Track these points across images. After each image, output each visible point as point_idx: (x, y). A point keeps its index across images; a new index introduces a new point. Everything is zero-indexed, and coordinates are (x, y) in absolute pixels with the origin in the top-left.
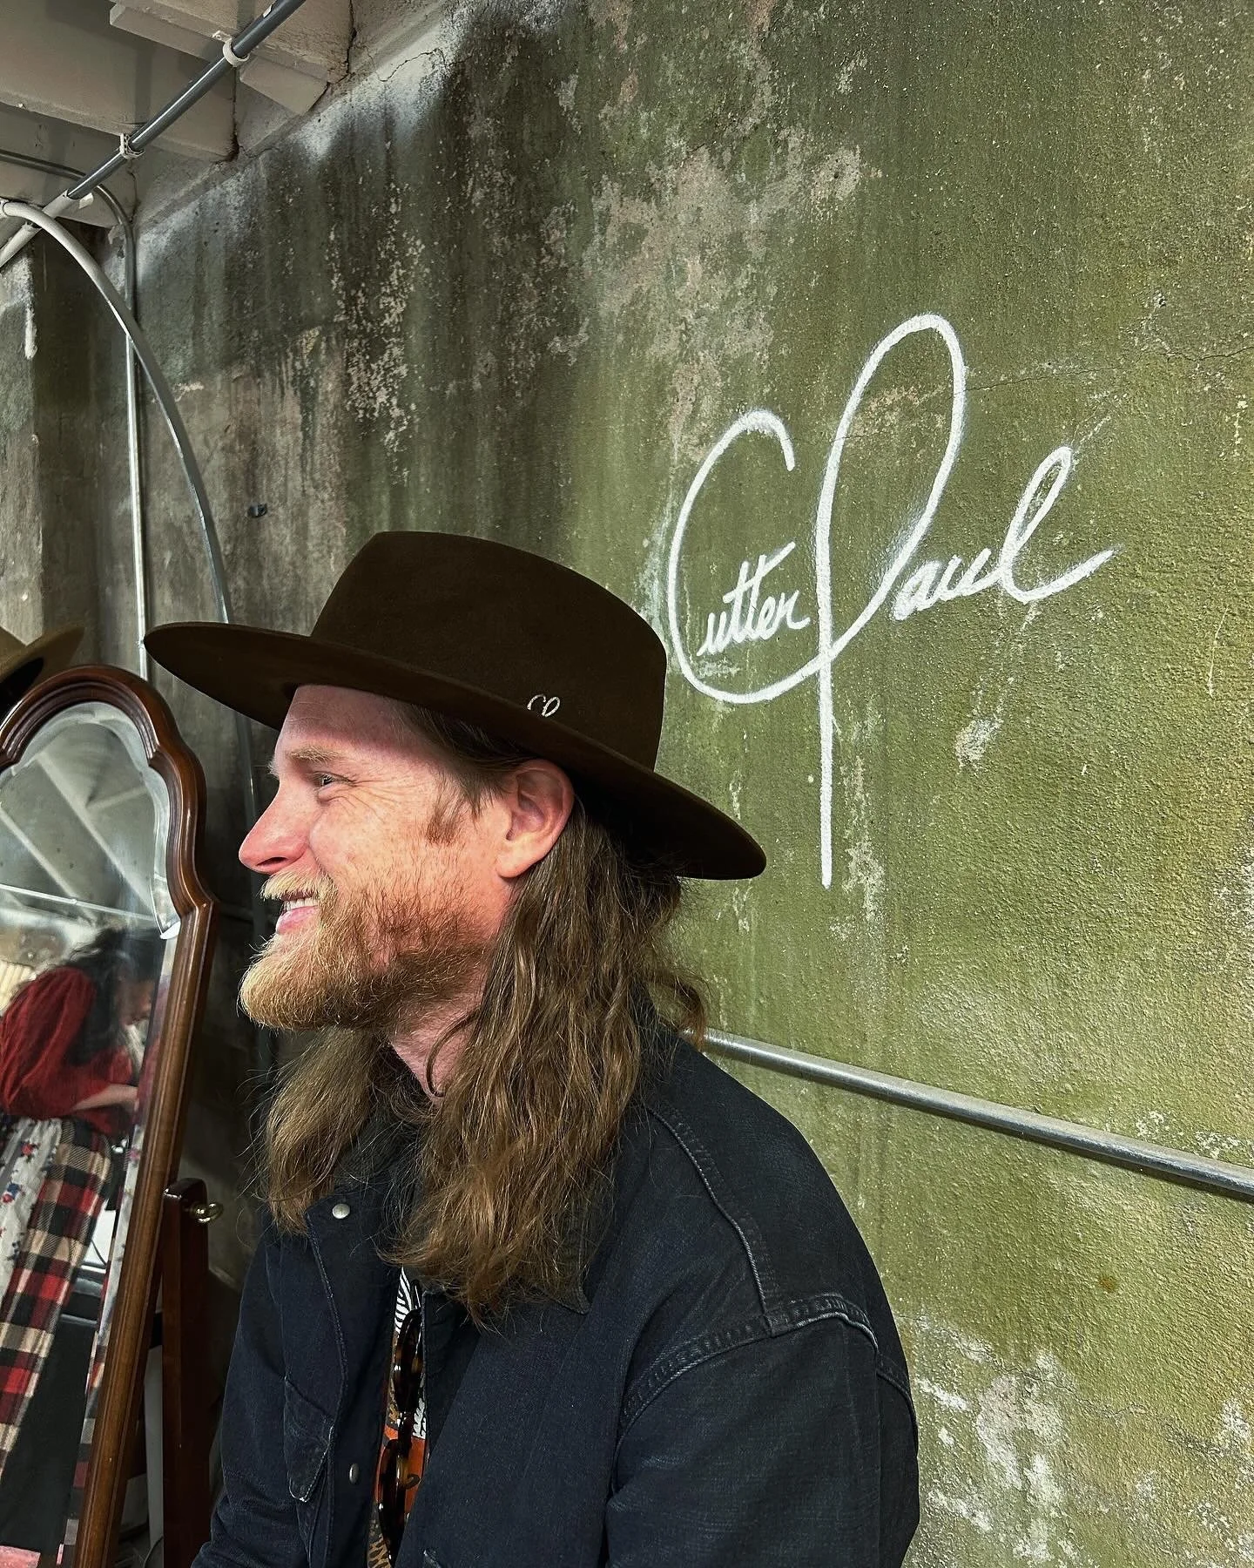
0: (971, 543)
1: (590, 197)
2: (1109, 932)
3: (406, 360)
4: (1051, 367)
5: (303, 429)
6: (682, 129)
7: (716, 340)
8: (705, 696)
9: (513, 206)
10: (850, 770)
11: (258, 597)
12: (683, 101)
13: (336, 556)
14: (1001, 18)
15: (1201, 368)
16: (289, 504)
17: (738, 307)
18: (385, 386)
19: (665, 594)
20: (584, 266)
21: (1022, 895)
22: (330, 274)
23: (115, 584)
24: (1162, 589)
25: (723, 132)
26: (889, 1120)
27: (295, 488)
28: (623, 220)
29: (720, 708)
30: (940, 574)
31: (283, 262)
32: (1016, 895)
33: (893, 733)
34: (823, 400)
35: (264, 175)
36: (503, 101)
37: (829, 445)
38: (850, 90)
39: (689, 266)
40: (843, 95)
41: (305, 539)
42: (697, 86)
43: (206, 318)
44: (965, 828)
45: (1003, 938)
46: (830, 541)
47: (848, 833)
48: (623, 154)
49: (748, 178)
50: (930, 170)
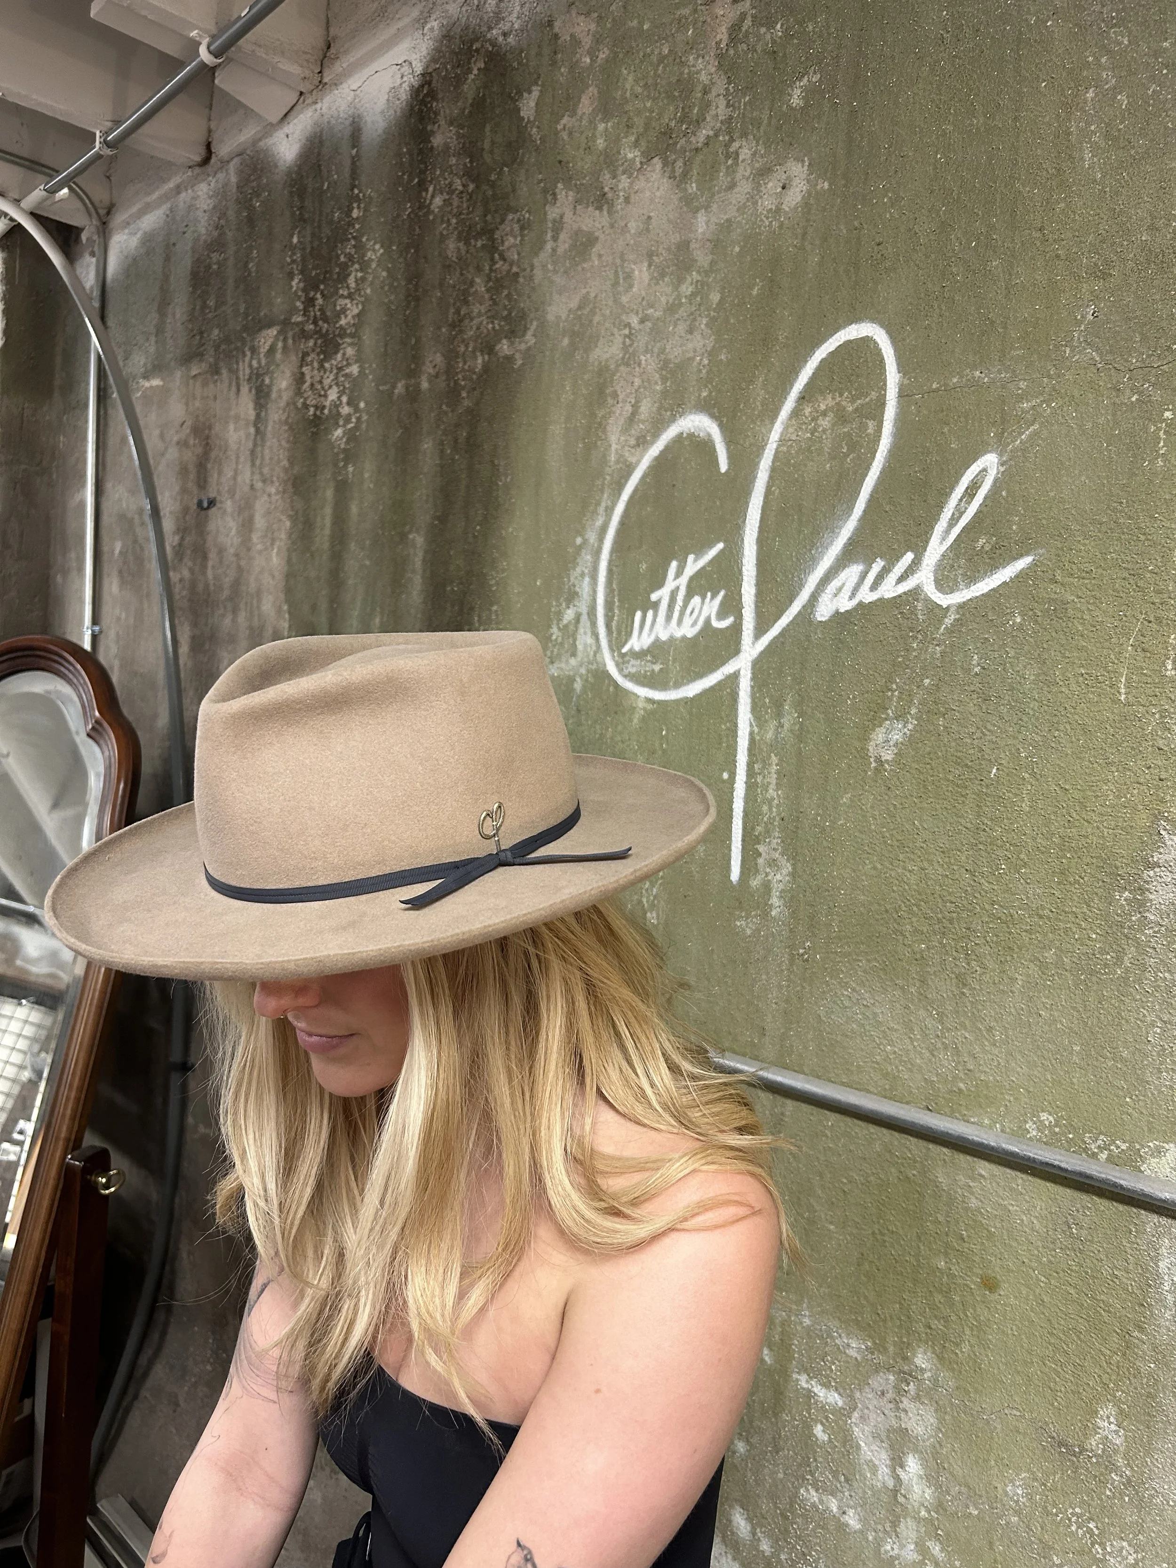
0: (895, 546)
1: (545, 205)
2: (1010, 933)
3: (359, 360)
4: (983, 375)
5: (255, 425)
6: (637, 141)
7: (658, 344)
8: (627, 692)
9: (468, 214)
10: (764, 767)
11: (200, 587)
12: (639, 112)
13: (279, 548)
14: (952, 35)
15: (1130, 379)
16: (237, 497)
17: (682, 313)
18: (337, 384)
19: (595, 591)
20: (535, 272)
21: (926, 894)
22: (291, 276)
23: (65, 573)
24: (1080, 594)
25: (676, 143)
26: (782, 1114)
27: (244, 481)
28: (575, 227)
29: (641, 705)
30: (863, 577)
31: (247, 263)
32: (920, 894)
33: (808, 732)
34: (758, 404)
35: (234, 179)
36: (467, 111)
37: (762, 448)
38: (802, 104)
39: (637, 272)
40: (795, 109)
41: (251, 531)
42: (654, 99)
43: (170, 316)
44: (873, 827)
45: (905, 936)
46: (757, 542)
47: (759, 829)
48: (579, 164)
49: (698, 188)
50: (875, 182)
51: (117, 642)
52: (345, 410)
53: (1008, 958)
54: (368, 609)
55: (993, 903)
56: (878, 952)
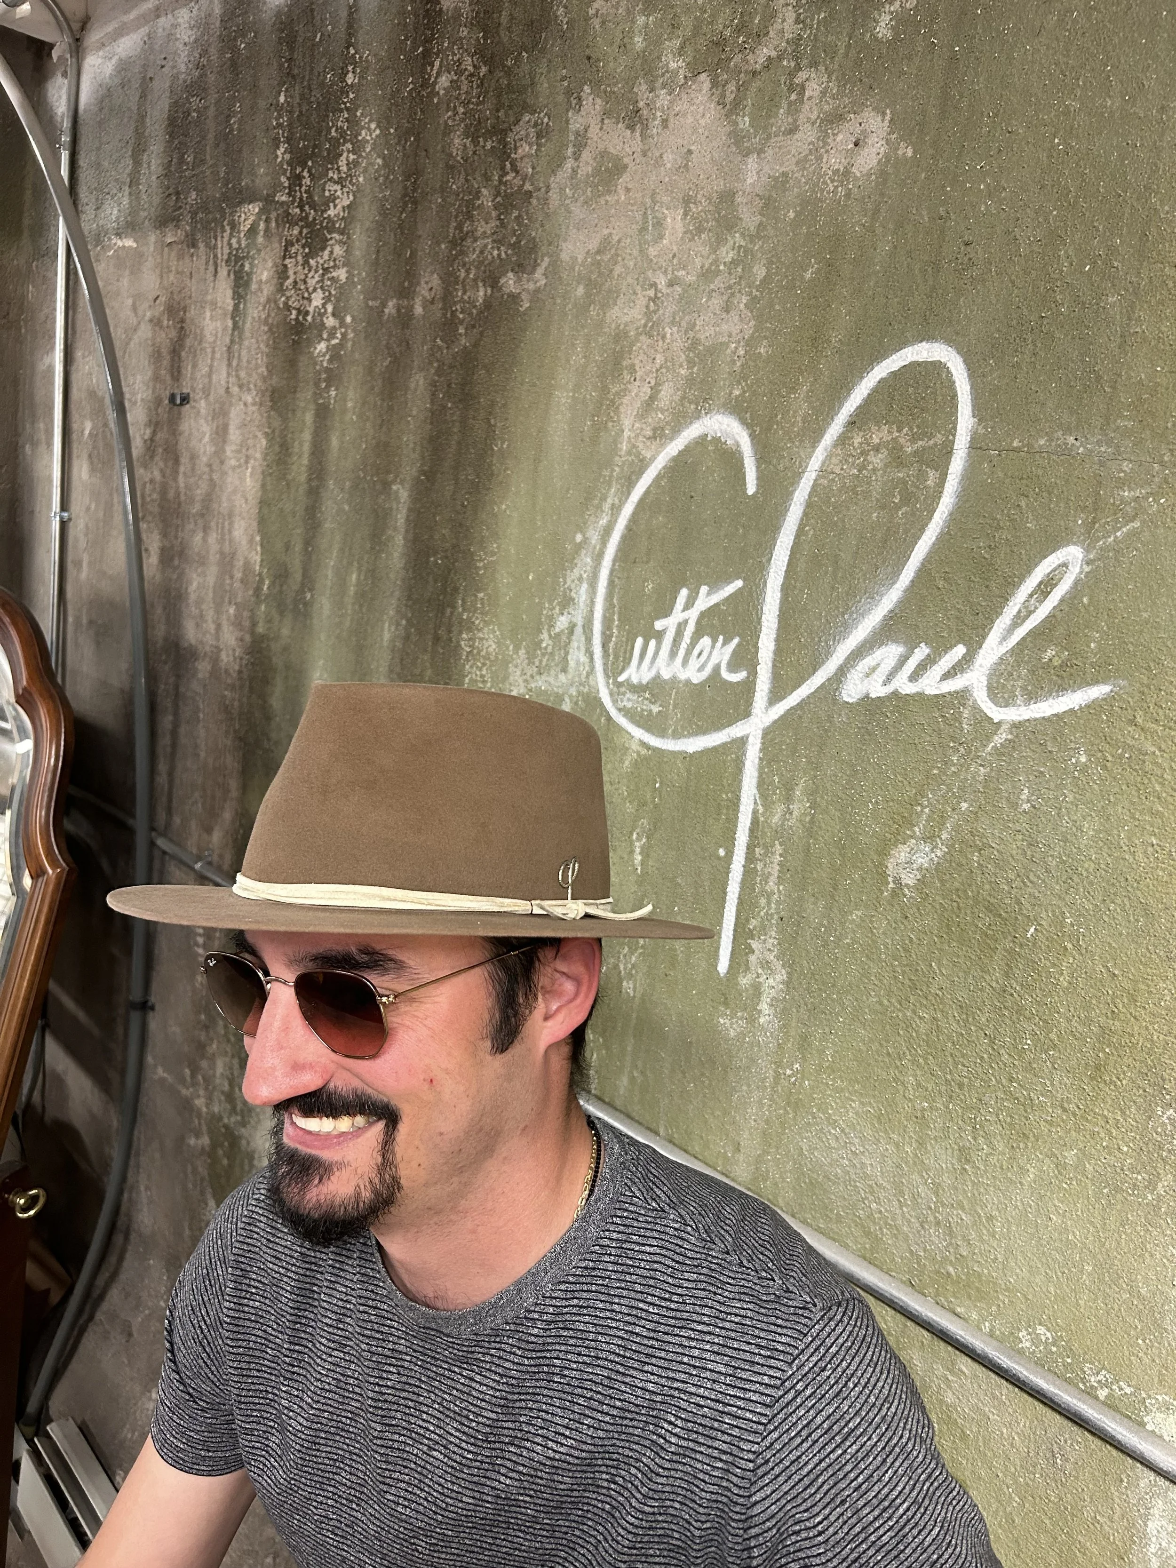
0: (944, 634)
1: (568, 111)
2: (1027, 1118)
3: (348, 263)
4: (1078, 444)
5: (233, 318)
6: (682, 47)
7: (687, 318)
8: (620, 729)
9: (478, 104)
10: (765, 854)
11: (171, 494)
13: (253, 468)
16: (211, 398)
17: (718, 283)
18: (322, 288)
19: (592, 602)
20: (550, 194)
21: (936, 1048)
22: (276, 143)
23: (35, 444)
24: (1163, 747)
25: (729, 59)
27: (219, 383)
28: (601, 147)
29: (635, 747)
30: (902, 661)
31: (229, 117)
32: (928, 1045)
33: (820, 827)
34: (799, 419)
35: (218, 11)
37: (798, 476)
38: (890, 35)
39: (669, 220)
40: (880, 41)
41: (224, 442)
43: (145, 166)
44: (883, 956)
45: (906, 1088)
46: (782, 590)
47: (753, 923)
48: (611, 64)
49: (751, 125)
50: (972, 160)
51: (86, 535)
52: (330, 322)
53: (1022, 1145)
54: (345, 562)
55: (1011, 1080)
56: (874, 1096)
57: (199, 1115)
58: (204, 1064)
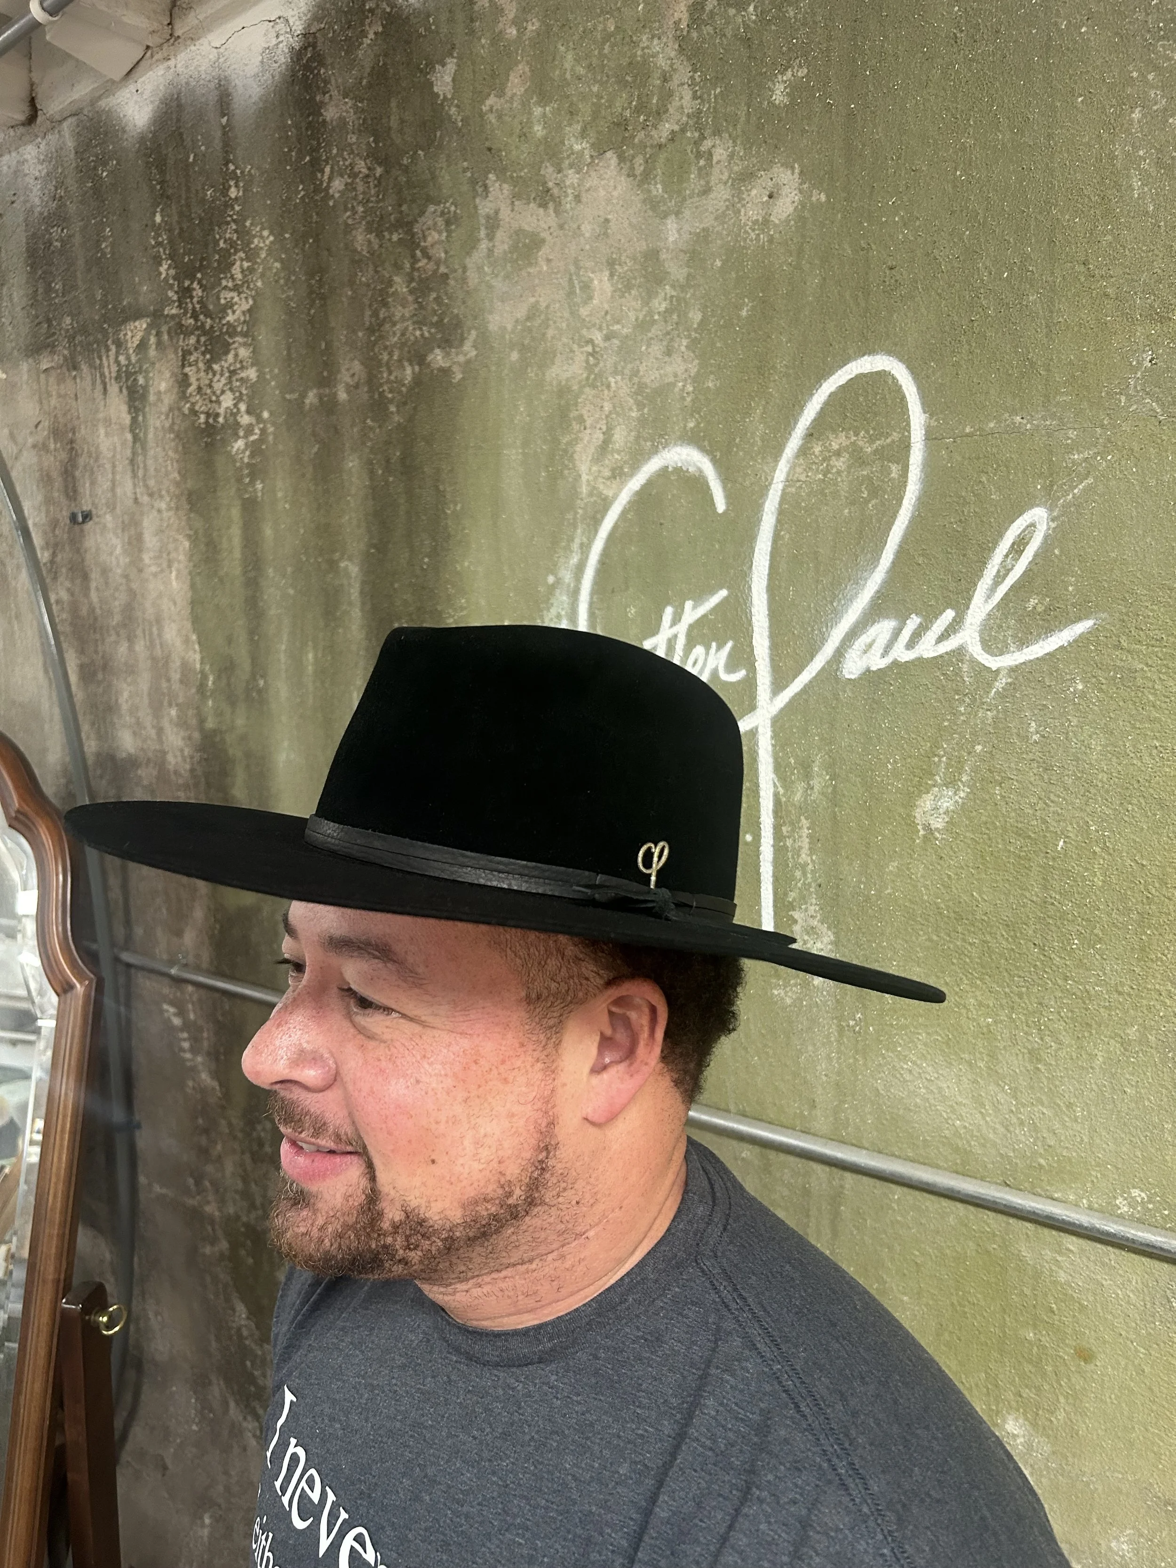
0: (933, 602)
1: (474, 198)
2: (1087, 1009)
3: (256, 362)
4: (1025, 421)
5: (132, 431)
6: (584, 130)
7: (629, 366)
9: (378, 202)
10: (793, 831)
11: (84, 611)
12: (584, 97)
13: (178, 571)
14: (967, 35)
16: (118, 511)
17: (655, 331)
18: (231, 389)
20: (468, 274)
21: (990, 968)
22: (157, 261)
24: (1150, 663)
25: (633, 137)
26: (842, 1186)
27: (125, 494)
28: (515, 225)
30: (896, 634)
31: (98, 243)
32: (983, 967)
33: (843, 795)
34: (758, 439)
35: (70, 144)
36: (364, 82)
37: (765, 489)
38: (786, 101)
39: (596, 282)
40: (777, 107)
41: (140, 550)
42: (602, 83)
43: (6, 298)
44: (926, 898)
45: (968, 1010)
46: (768, 591)
47: (792, 896)
48: (514, 153)
49: (665, 191)
50: (883, 197)
52: (245, 419)
53: (1086, 1034)
54: (298, 644)
55: (1066, 979)
56: (939, 1025)
57: (212, 1222)
58: (210, 1168)
